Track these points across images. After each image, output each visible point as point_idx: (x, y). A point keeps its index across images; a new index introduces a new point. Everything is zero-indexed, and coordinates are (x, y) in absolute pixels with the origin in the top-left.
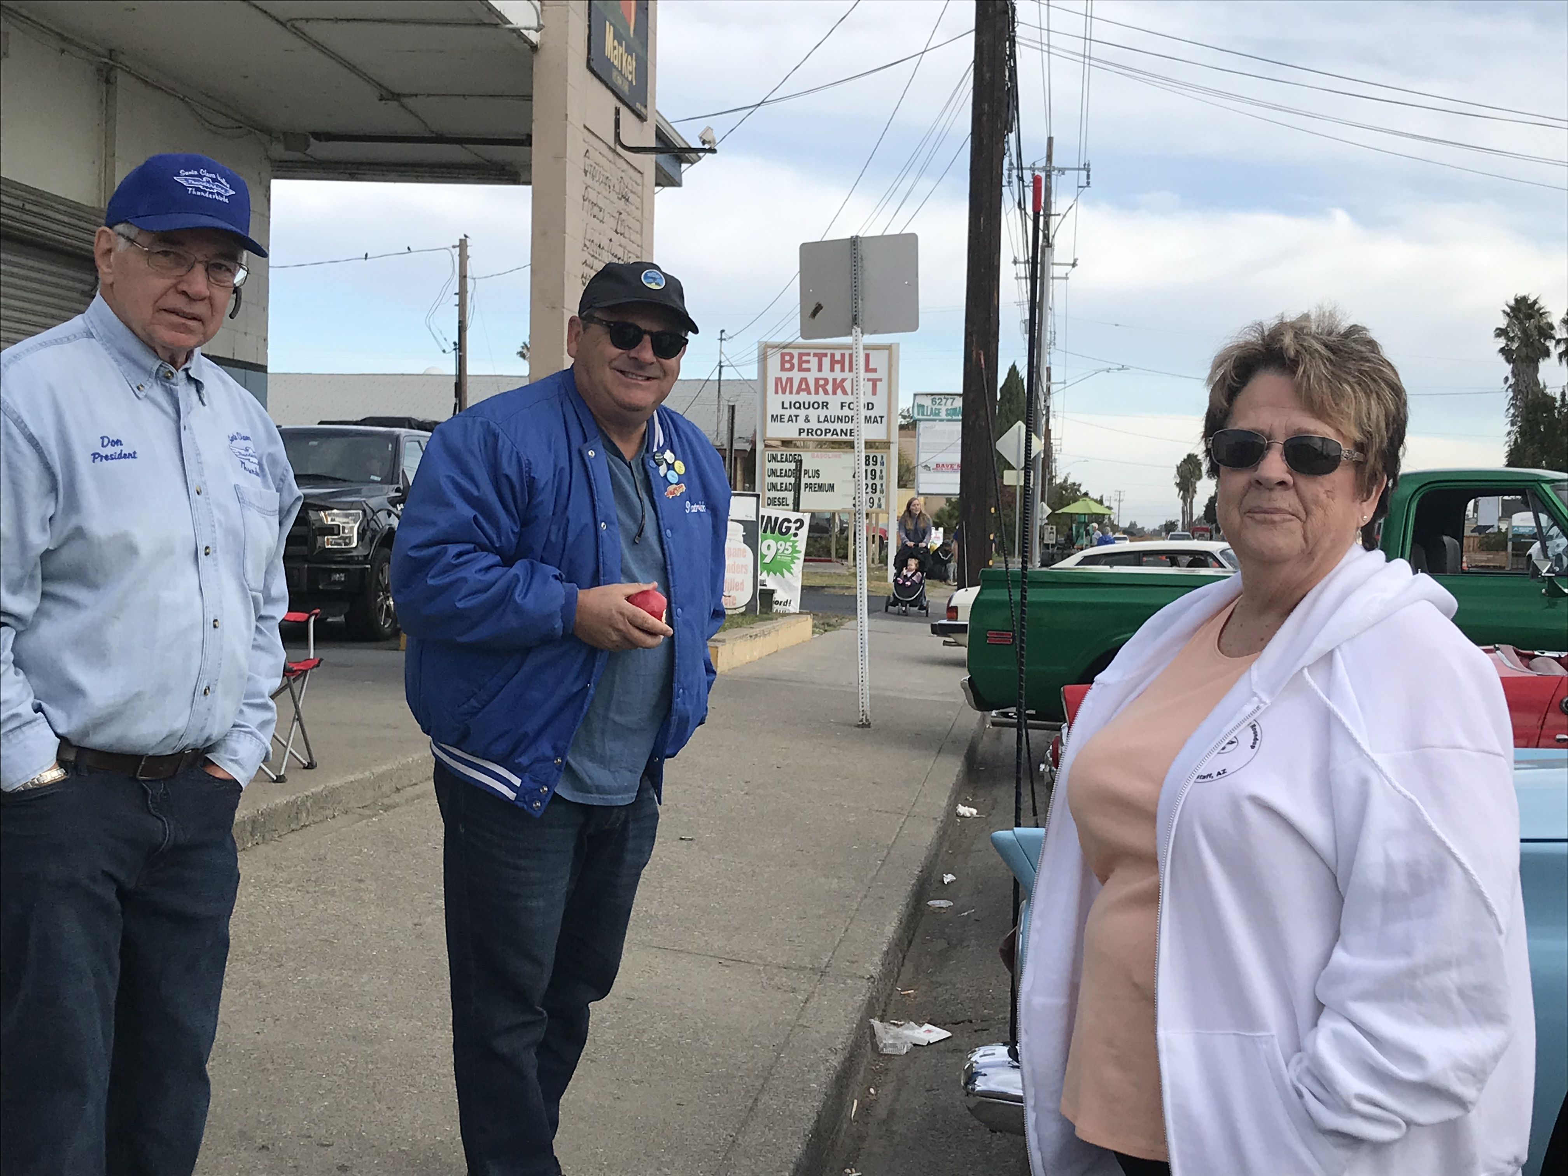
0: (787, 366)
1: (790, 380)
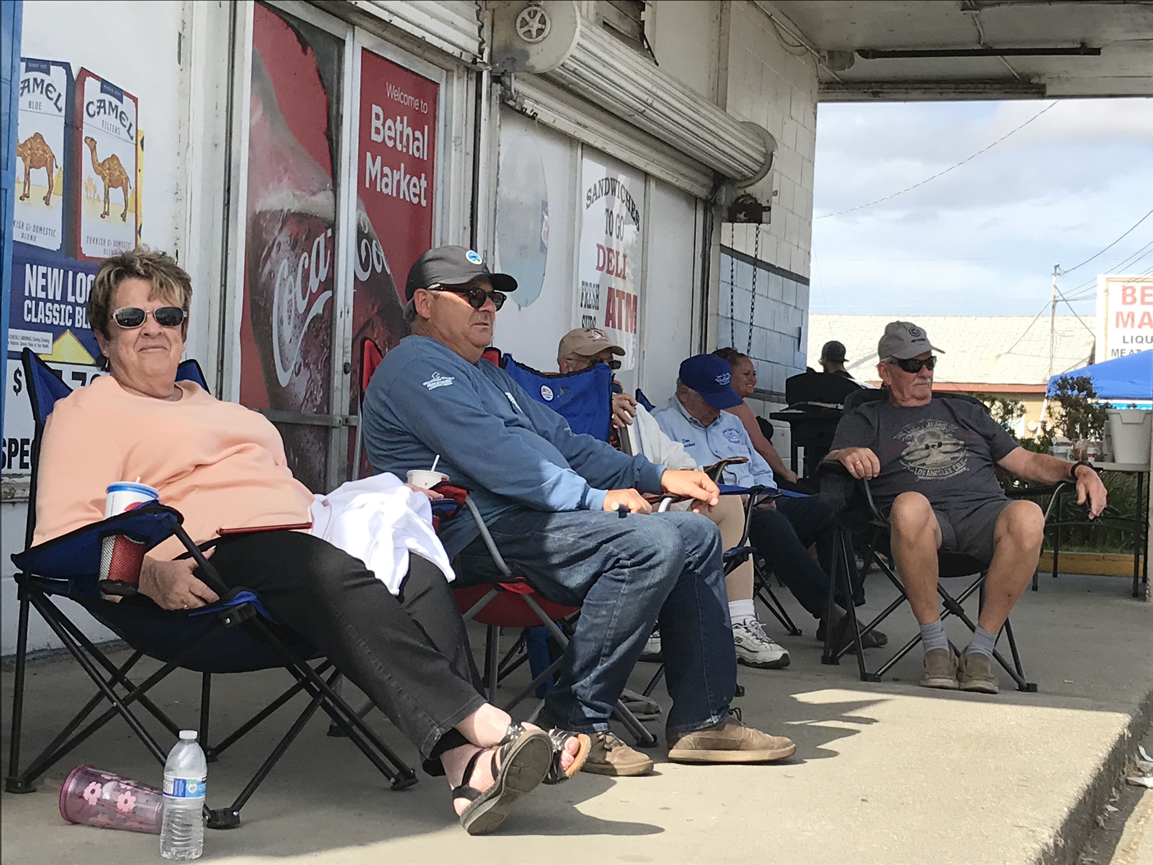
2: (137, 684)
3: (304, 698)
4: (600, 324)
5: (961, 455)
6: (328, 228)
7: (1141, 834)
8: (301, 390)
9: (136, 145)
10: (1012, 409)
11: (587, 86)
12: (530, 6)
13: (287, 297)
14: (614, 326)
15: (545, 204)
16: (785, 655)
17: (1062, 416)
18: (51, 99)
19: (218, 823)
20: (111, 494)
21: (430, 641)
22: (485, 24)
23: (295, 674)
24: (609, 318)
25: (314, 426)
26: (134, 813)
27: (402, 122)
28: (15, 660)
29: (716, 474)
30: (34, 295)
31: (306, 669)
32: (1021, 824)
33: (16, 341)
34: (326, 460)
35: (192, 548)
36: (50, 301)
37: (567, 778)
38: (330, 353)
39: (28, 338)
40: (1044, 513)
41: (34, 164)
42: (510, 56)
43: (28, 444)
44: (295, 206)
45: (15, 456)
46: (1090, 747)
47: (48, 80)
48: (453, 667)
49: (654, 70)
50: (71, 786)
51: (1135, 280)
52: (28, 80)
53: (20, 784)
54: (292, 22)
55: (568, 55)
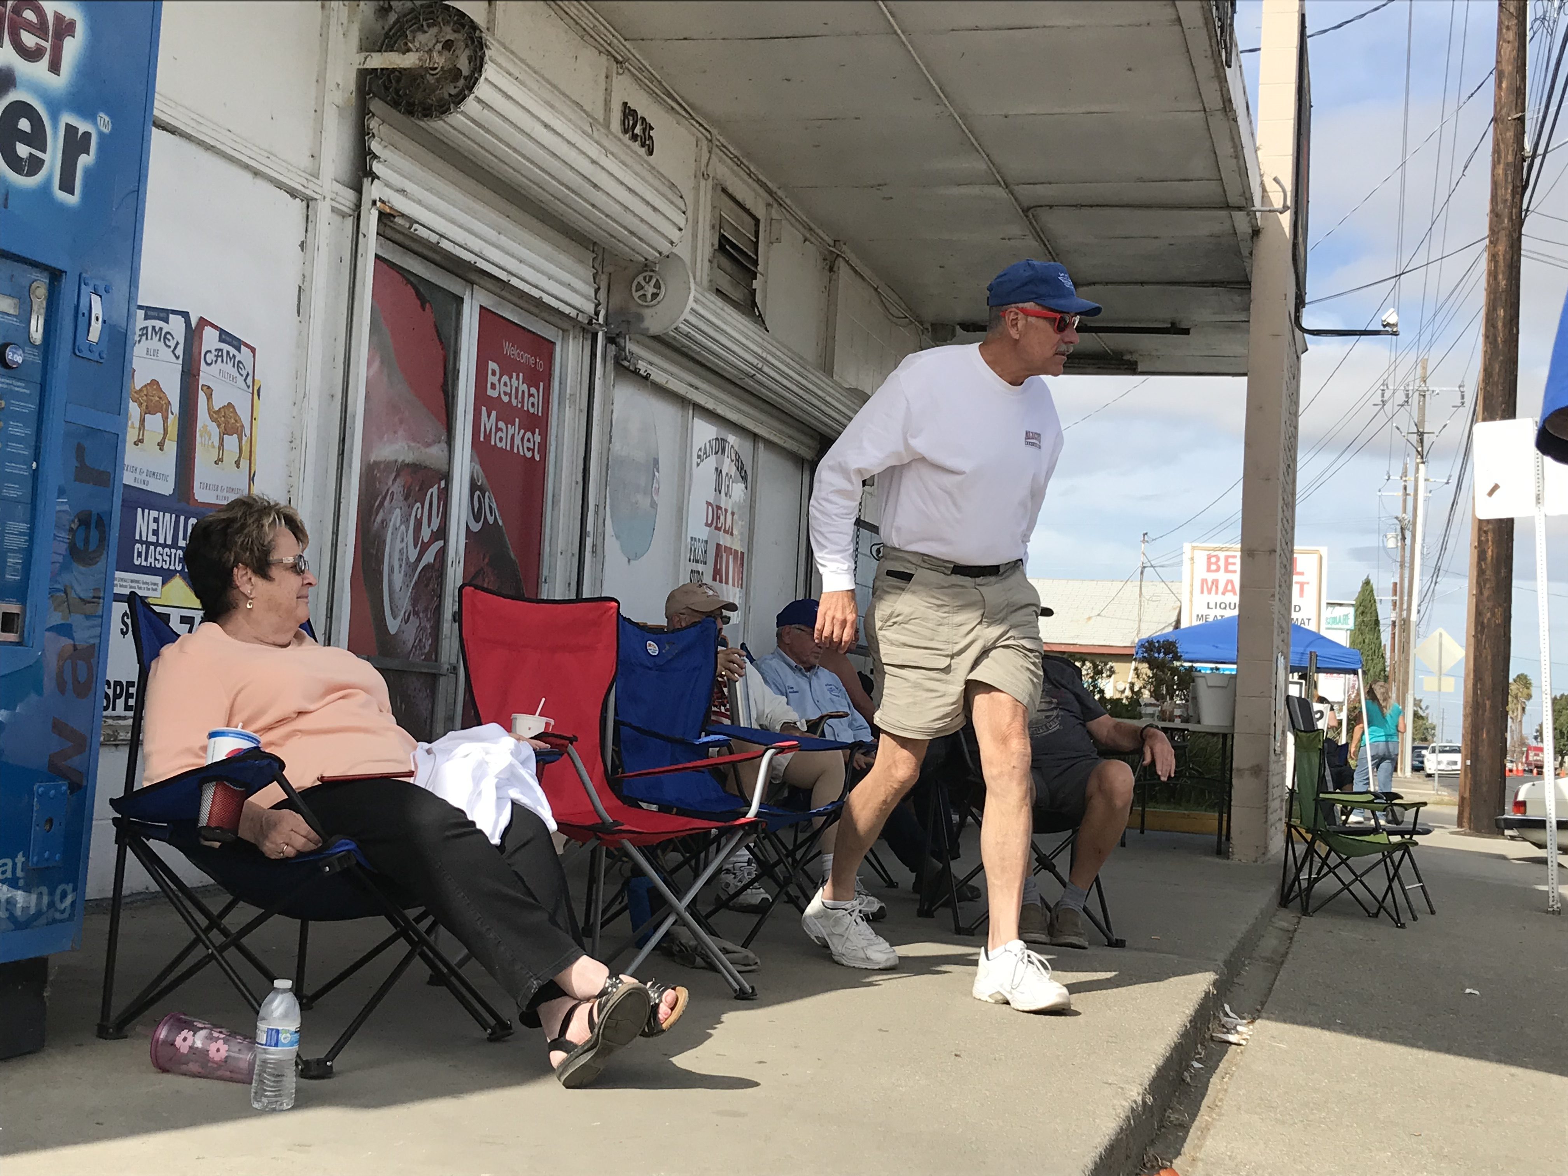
0: (1213, 567)
1: (1215, 582)
2: (234, 930)
3: (402, 947)
4: (707, 579)
5: (1055, 713)
6: (441, 480)
7: (1226, 1090)
8: (410, 636)
9: (253, 394)
10: (1102, 669)
11: (699, 350)
12: (646, 271)
13: (399, 546)
14: (721, 581)
15: (656, 462)
16: (881, 908)
17: (1149, 677)
18: (169, 347)
19: (311, 1073)
20: (213, 739)
21: (530, 893)
22: (602, 287)
23: (395, 924)
24: (717, 573)
25: (421, 673)
26: (226, 1062)
27: (518, 378)
28: (111, 902)
29: (817, 729)
30: (144, 539)
31: (405, 919)
32: (1110, 1081)
33: (124, 584)
34: (433, 707)
35: (292, 794)
36: (161, 545)
37: (664, 1031)
38: (440, 601)
39: (137, 582)
40: (1134, 773)
41: (149, 410)
42: (624, 319)
43: (133, 686)
44: (409, 457)
45: (119, 698)
46: (1177, 1004)
47: (166, 328)
48: (552, 920)
49: (765, 337)
50: (163, 1033)
51: (1221, 549)
52: (147, 328)
53: (111, 1030)
54: (412, 279)
55: (682, 319)
